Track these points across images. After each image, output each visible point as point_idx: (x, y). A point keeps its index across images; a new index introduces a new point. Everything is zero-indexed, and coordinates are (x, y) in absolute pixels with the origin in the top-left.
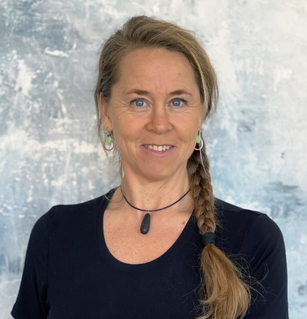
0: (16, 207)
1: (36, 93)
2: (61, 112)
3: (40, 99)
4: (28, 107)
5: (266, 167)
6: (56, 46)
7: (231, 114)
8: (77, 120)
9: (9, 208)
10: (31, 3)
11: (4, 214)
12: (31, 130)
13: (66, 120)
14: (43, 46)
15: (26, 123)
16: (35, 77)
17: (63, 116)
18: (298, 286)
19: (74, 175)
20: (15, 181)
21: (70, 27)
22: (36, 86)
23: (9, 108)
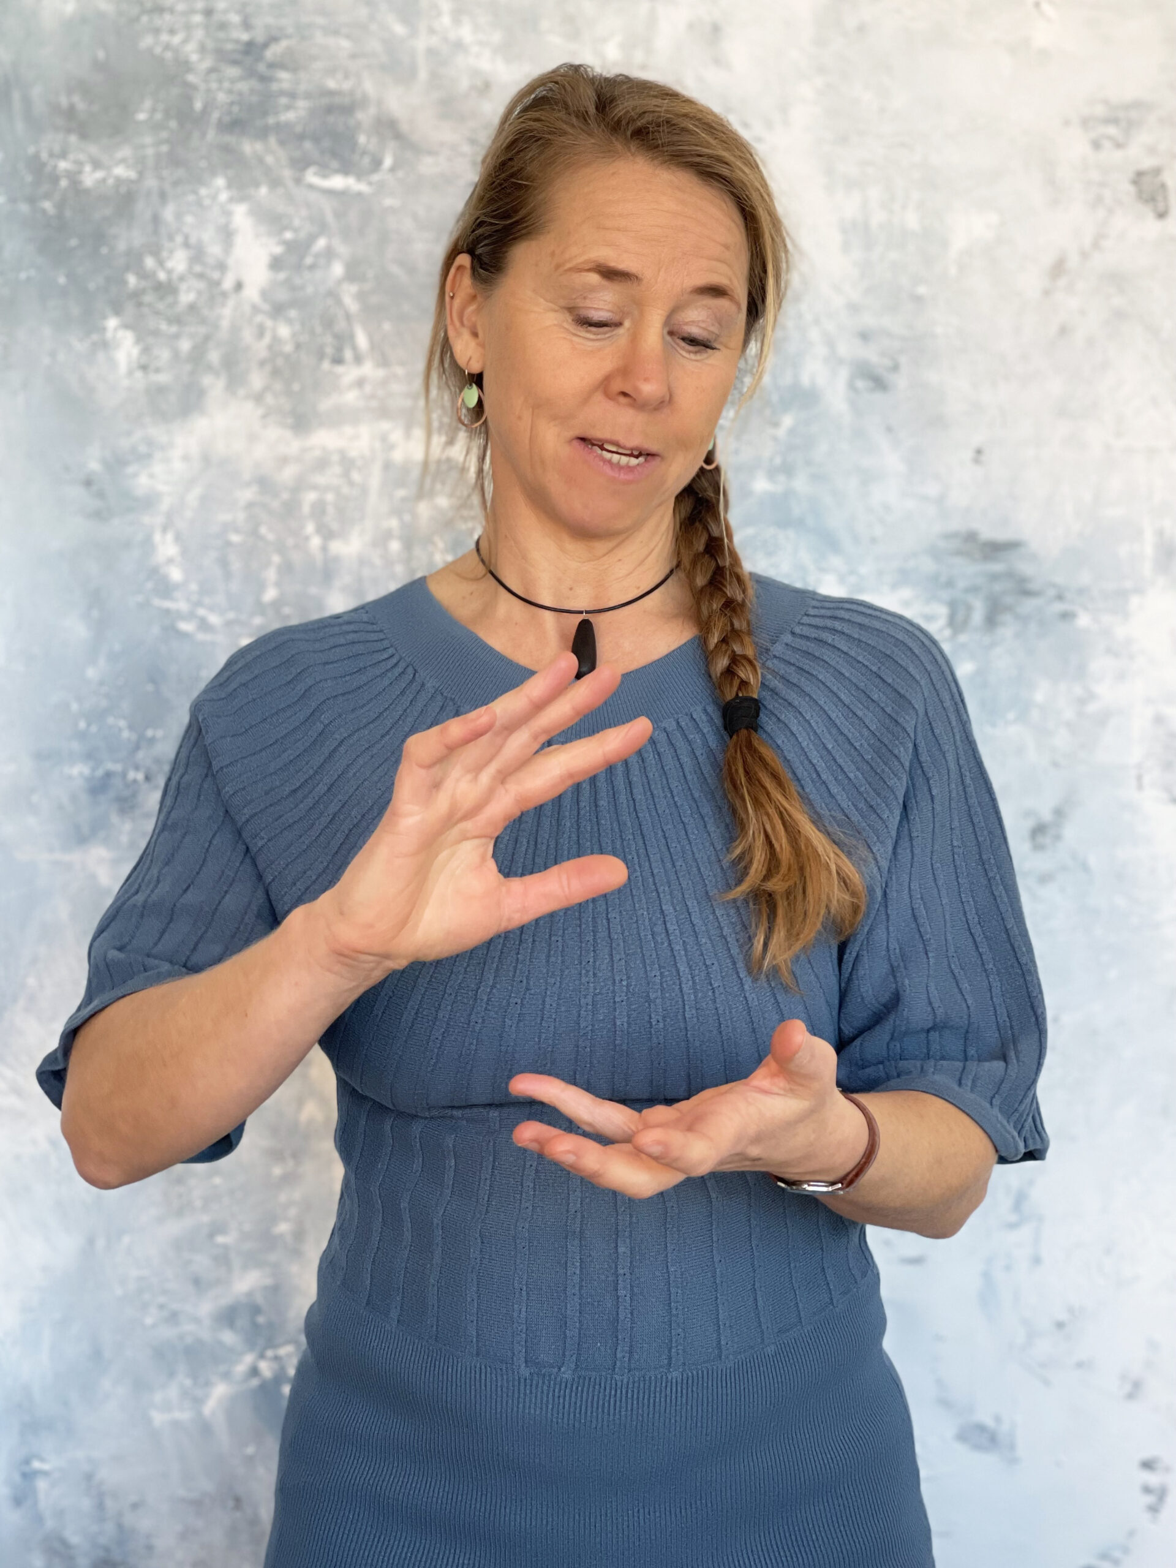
0: (231, 615)
1: (283, 295)
2: (354, 348)
3: (293, 313)
4: (261, 332)
5: (932, 489)
6: (335, 164)
7: (831, 344)
8: (400, 371)
9: (214, 619)
10: (265, 45)
11: (201, 636)
12: (269, 399)
13: (368, 369)
14: (301, 164)
15: (257, 380)
16: (278, 250)
17: (358, 359)
18: (1030, 823)
19: (394, 523)
20: (229, 544)
21: (372, 111)
22: (282, 276)
23: (207, 338)
